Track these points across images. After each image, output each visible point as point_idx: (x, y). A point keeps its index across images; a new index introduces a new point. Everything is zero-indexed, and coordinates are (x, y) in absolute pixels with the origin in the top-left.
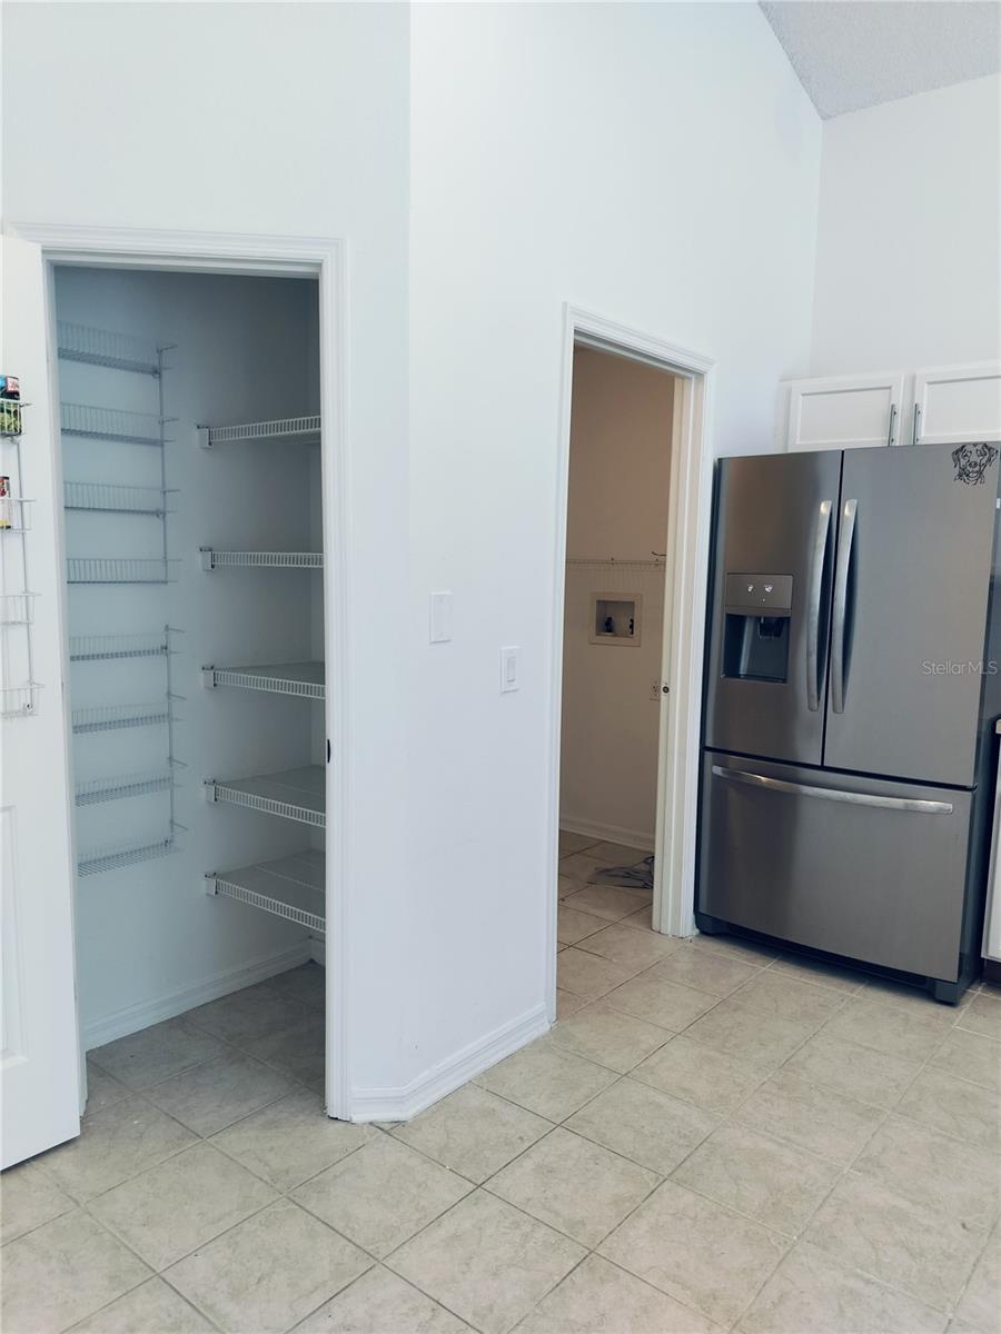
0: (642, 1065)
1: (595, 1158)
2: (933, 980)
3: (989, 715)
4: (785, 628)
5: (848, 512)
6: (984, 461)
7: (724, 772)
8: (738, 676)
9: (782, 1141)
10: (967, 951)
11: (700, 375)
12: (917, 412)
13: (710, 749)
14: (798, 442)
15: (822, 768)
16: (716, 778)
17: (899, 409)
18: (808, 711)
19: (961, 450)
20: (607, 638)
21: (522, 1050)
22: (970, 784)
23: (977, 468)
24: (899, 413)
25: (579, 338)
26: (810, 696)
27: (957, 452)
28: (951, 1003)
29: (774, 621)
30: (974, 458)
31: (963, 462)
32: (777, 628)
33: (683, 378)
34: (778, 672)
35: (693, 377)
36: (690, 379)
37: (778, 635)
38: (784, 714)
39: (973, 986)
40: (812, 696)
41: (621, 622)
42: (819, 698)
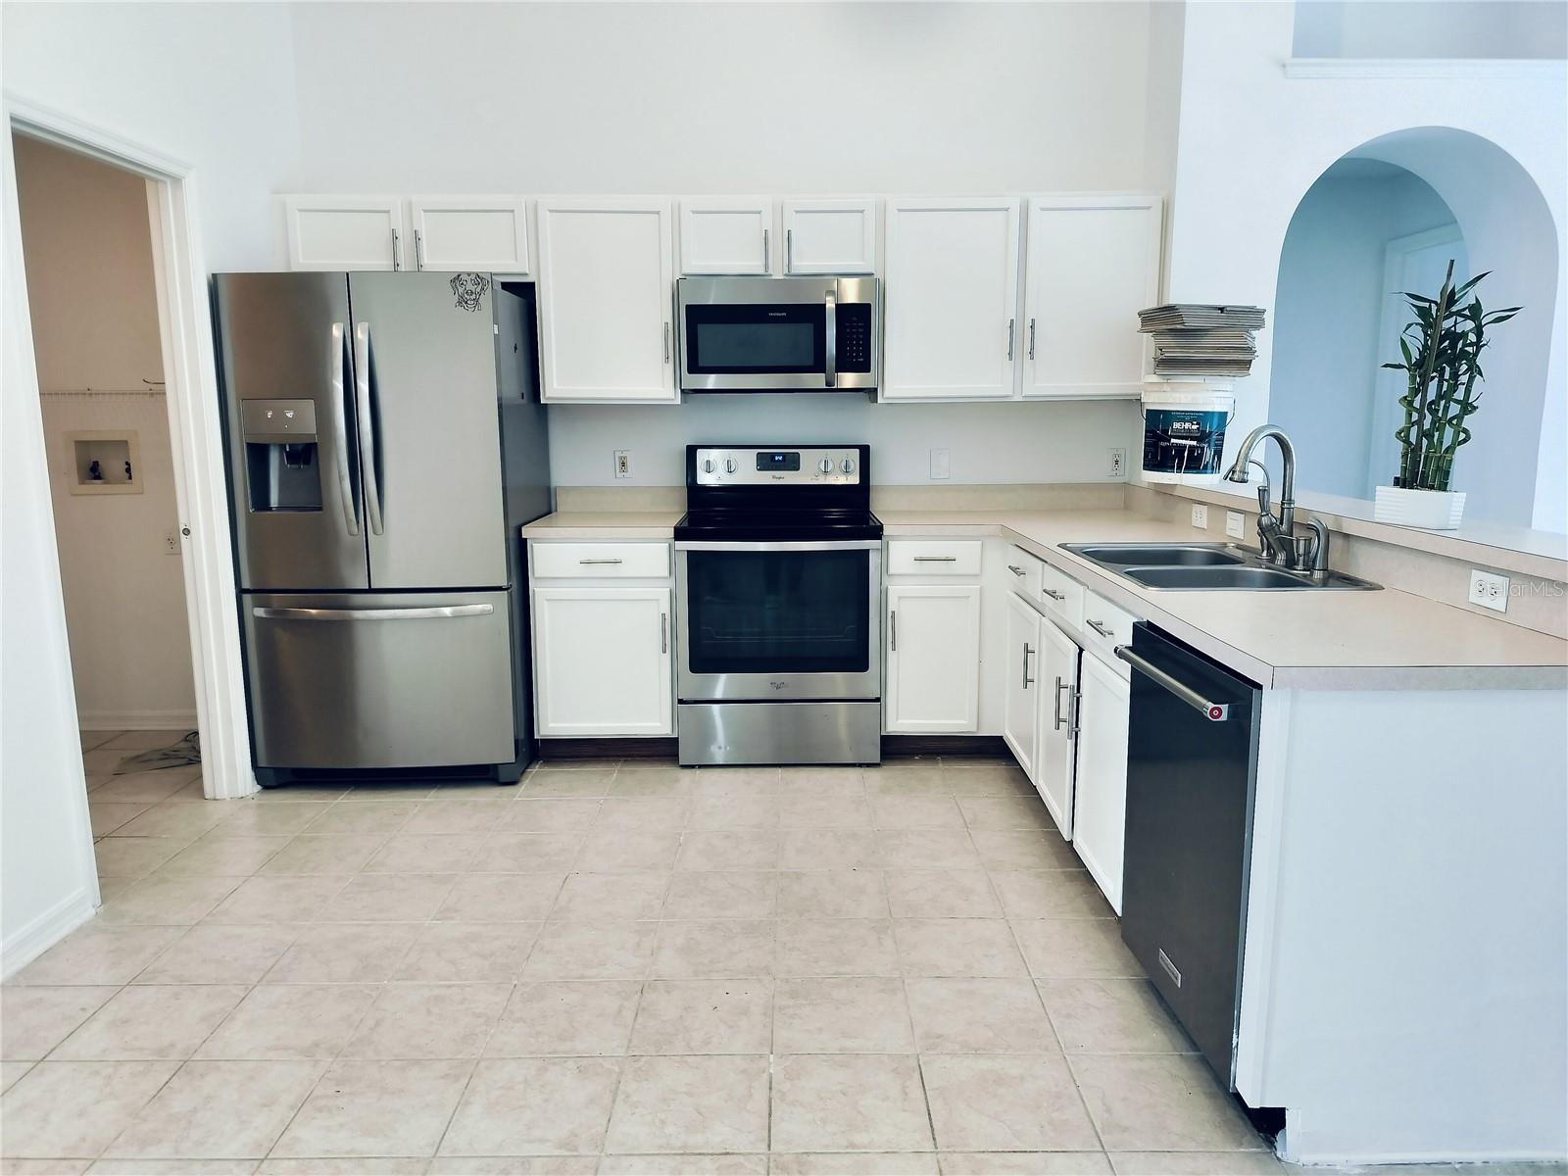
0: (214, 912)
1: (176, 996)
2: (495, 766)
3: (513, 524)
4: (313, 456)
5: (361, 336)
6: (478, 290)
7: (265, 612)
8: (270, 509)
9: (367, 923)
10: (522, 736)
11: (177, 181)
12: (417, 239)
13: (247, 591)
14: (301, 261)
15: (371, 591)
16: (258, 619)
17: (399, 234)
18: (348, 535)
19: (457, 279)
20: (97, 486)
21: (64, 941)
22: (504, 583)
23: (474, 296)
24: (400, 237)
25: (18, 126)
26: (348, 521)
27: (453, 281)
28: (513, 783)
29: (300, 448)
30: (470, 287)
31: (461, 290)
32: (305, 455)
33: (156, 181)
34: (312, 500)
35: (168, 181)
36: (165, 183)
37: (307, 462)
38: (323, 542)
39: (532, 766)
40: (351, 521)
41: (113, 466)
42: (358, 522)
